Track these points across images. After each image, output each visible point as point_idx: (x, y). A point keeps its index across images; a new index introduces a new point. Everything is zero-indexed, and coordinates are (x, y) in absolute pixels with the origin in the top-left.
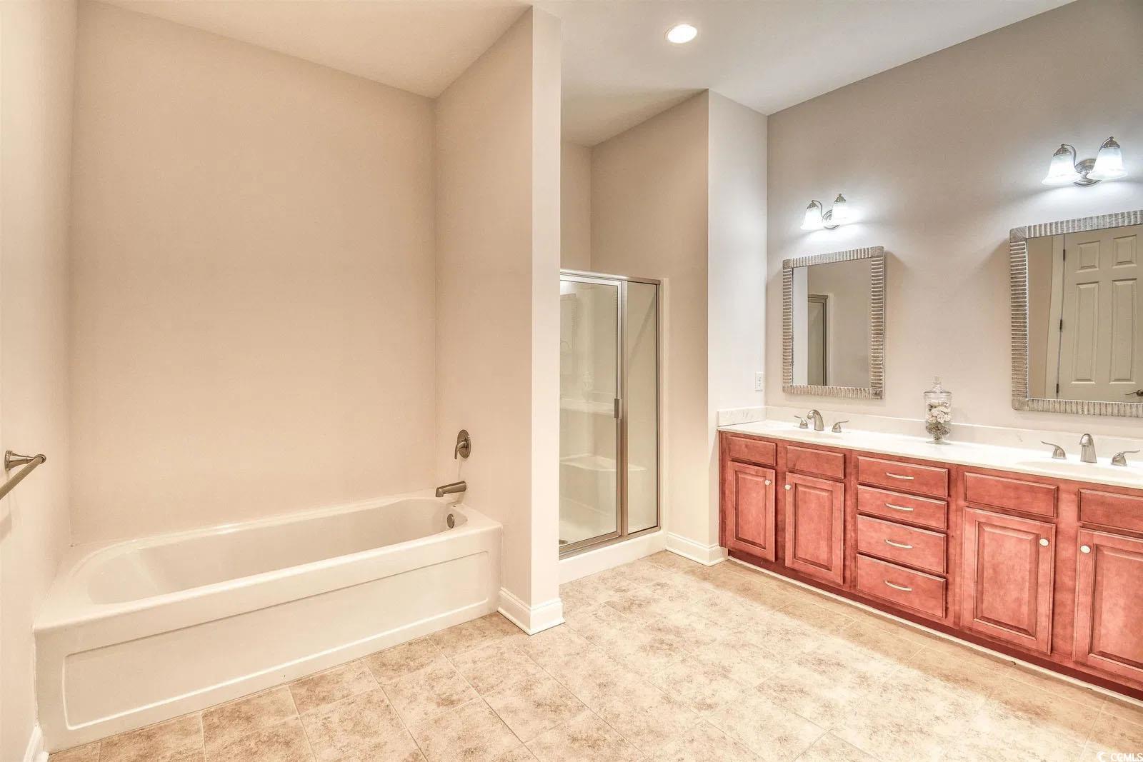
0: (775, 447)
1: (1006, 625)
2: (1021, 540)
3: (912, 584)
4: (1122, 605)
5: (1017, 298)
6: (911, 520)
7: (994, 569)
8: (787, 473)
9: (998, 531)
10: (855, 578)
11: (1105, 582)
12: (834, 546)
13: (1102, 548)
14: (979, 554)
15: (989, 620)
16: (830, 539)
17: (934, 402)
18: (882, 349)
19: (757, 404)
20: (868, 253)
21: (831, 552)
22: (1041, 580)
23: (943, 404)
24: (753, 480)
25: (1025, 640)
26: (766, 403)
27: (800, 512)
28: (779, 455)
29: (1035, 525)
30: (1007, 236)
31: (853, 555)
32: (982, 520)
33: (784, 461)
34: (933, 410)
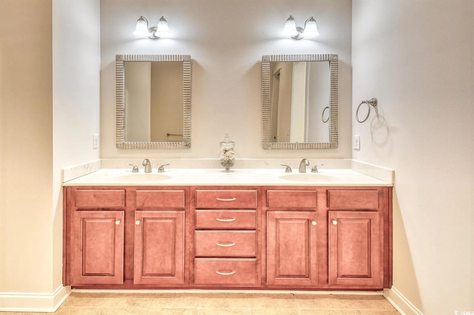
0: (124, 193)
1: (294, 276)
2: (299, 224)
3: (235, 268)
4: (351, 247)
5: (265, 92)
6: (234, 226)
7: (286, 245)
8: (136, 211)
9: (287, 222)
10: (193, 275)
11: (343, 238)
12: (177, 257)
13: (340, 220)
14: (277, 238)
15: (283, 276)
16: (174, 253)
17: (227, 148)
18: (189, 118)
19: (94, 158)
20: (181, 58)
21: (175, 263)
22: (312, 244)
23: (232, 149)
24: (102, 223)
25: (304, 281)
26: (101, 157)
27: (148, 239)
28: (127, 198)
29: (307, 214)
30: (260, 59)
31: (191, 259)
32: (278, 217)
33: (132, 202)
34: (227, 153)
